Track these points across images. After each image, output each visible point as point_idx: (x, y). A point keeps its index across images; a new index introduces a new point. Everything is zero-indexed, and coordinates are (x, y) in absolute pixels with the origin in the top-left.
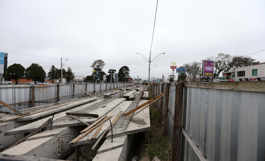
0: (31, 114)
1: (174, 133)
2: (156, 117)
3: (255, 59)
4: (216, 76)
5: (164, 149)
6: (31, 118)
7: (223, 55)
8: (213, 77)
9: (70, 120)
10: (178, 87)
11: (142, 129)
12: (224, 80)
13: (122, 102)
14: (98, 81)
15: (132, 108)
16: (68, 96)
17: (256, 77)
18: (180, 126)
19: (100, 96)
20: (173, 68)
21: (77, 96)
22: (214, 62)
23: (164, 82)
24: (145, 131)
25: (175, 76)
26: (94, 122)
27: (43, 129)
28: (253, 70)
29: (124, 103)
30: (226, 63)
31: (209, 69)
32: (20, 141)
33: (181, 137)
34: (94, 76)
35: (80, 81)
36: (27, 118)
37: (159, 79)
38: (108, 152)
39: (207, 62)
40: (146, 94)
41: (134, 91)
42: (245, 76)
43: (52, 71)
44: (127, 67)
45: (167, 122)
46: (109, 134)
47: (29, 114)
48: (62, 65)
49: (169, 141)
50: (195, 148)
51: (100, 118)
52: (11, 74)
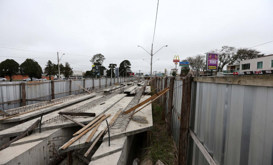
0: (20, 114)
1: (181, 135)
2: (159, 113)
3: (260, 51)
4: (220, 69)
5: (168, 150)
6: (19, 119)
7: (227, 47)
8: (217, 70)
9: (62, 121)
10: (186, 82)
11: (143, 129)
12: (228, 74)
13: (122, 98)
14: (98, 76)
15: (132, 105)
16: (64, 93)
17: (261, 70)
18: (187, 128)
19: (99, 92)
20: (176, 61)
21: (74, 93)
22: (218, 55)
23: (167, 76)
24: (147, 131)
25: (178, 70)
26: (90, 121)
27: (30, 132)
28: (258, 63)
29: (124, 100)
30: (231, 56)
31: (213, 62)
32: (3, 147)
33: (189, 139)
34: (93, 71)
35: (79, 77)
36: (14, 120)
37: (161, 73)
38: (105, 157)
39: (211, 55)
40: (149, 89)
41: (136, 86)
42: (249, 69)
43: (48, 67)
44: (128, 61)
45: (171, 119)
46: (106, 136)
47: (17, 114)
48: (59, 60)
49: (174, 141)
50: (208, 158)
51: (98, 117)
52: (3, 70)
